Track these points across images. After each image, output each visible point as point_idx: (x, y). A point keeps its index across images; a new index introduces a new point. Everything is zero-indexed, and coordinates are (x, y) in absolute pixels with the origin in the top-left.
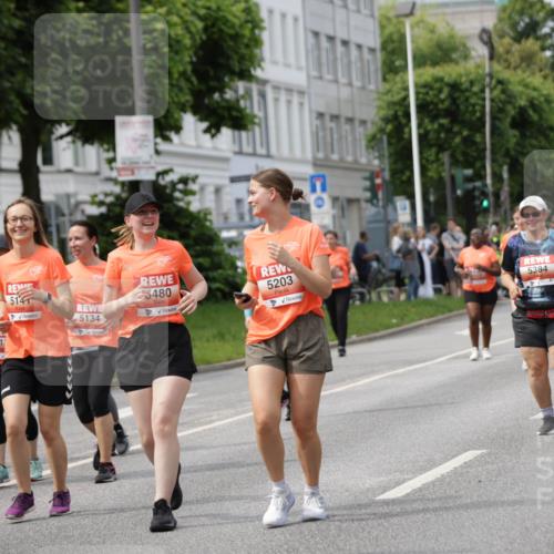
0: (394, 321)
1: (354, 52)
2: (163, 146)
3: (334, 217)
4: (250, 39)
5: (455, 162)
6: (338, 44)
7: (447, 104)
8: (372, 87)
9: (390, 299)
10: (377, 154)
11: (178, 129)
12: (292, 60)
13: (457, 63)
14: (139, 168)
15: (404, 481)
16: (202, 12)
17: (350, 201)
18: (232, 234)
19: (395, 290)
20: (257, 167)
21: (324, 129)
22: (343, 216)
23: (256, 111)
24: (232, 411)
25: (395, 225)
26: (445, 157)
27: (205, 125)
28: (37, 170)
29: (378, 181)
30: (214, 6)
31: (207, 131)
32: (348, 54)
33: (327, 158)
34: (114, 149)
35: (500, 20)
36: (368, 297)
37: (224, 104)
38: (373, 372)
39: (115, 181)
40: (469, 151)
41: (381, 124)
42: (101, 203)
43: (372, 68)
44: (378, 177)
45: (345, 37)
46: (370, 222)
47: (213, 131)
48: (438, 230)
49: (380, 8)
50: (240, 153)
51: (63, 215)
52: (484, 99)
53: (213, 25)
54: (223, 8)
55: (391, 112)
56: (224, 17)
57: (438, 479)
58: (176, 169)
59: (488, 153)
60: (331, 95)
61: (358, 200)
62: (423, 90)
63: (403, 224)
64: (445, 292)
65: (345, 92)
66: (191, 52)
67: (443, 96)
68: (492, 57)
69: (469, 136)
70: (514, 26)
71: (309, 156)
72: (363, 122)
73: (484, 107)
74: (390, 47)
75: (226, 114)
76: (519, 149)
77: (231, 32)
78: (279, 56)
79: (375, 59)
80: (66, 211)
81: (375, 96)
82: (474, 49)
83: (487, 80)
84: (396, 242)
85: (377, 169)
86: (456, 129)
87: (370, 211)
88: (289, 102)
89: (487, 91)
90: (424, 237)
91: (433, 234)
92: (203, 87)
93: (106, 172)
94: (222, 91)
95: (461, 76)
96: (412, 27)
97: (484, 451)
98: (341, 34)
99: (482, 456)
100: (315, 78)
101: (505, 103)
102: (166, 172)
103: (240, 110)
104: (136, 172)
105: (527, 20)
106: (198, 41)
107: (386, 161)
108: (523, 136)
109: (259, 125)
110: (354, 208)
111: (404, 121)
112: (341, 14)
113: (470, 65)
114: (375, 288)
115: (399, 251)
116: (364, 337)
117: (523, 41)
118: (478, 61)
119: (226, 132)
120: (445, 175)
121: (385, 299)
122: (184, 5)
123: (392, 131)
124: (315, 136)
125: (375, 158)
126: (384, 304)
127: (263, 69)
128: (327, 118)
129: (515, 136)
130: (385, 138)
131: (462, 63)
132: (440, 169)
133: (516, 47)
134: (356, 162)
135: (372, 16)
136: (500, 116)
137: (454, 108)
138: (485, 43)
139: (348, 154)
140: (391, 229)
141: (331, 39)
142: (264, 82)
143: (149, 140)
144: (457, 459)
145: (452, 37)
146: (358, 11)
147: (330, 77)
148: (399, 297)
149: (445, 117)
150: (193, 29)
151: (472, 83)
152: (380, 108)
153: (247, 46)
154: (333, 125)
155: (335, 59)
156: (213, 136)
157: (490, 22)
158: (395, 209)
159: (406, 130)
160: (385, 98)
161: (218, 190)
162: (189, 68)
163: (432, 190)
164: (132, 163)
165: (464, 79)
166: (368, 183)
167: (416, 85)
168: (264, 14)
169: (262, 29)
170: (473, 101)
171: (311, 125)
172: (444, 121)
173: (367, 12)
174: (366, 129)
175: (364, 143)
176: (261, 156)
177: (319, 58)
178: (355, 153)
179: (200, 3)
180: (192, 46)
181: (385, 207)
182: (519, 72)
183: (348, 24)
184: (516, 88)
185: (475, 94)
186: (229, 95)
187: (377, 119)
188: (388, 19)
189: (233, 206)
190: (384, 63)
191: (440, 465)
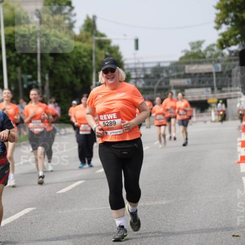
5: (23, 72)
57: (12, 222)
59: (39, 68)
76: (53, 66)
97: (35, 208)
99: (33, 210)
108: (55, 60)
120: (19, 78)
129: (51, 60)
191: (14, 215)
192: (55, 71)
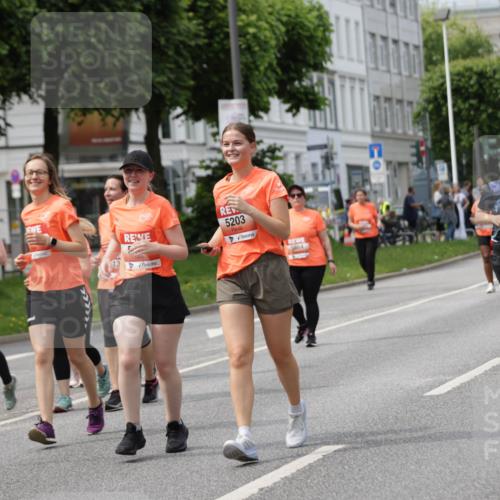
0: (436, 257)
1: (403, 49)
2: (255, 122)
3: (388, 177)
4: (322, 39)
6: (390, 42)
7: (475, 88)
8: (417, 75)
9: (432, 240)
10: (421, 127)
11: (266, 110)
12: (354, 55)
13: (483, 57)
15: (446, 381)
16: (285, 19)
17: (401, 164)
18: (309, 190)
20: (328, 139)
21: (380, 108)
22: (395, 176)
23: (327, 95)
25: (436, 182)
26: (475, 130)
27: (287, 106)
28: (159, 142)
29: (422, 148)
30: (293, 15)
31: (289, 110)
32: (398, 50)
33: (382, 131)
34: (217, 126)
36: (415, 239)
37: (302, 90)
38: (420, 297)
40: (493, 125)
41: (424, 104)
42: (207, 167)
43: (417, 61)
44: (422, 145)
45: (396, 37)
46: (416, 180)
47: (294, 111)
49: (423, 15)
50: (314, 127)
51: (179, 176)
53: (293, 29)
54: (301, 15)
55: (432, 95)
56: (301, 22)
58: (265, 141)
60: (386, 81)
61: (406, 164)
62: (457, 78)
63: (442, 182)
65: (396, 80)
66: (276, 51)
67: (472, 82)
69: (493, 113)
71: (368, 129)
72: (410, 103)
74: (430, 44)
75: (303, 97)
77: (307, 34)
78: (344, 52)
79: (419, 54)
80: (181, 173)
81: (420, 82)
82: (495, 45)
84: (437, 196)
85: (421, 139)
86: (482, 107)
87: (416, 171)
88: (352, 88)
90: (459, 192)
92: (285, 78)
93: (211, 143)
94: (300, 80)
95: (486, 66)
96: (447, 28)
98: (392, 35)
100: (373, 69)
103: (314, 94)
106: (282, 42)
107: (429, 133)
109: (330, 106)
110: (404, 170)
111: (442, 102)
112: (392, 19)
113: (493, 58)
114: (421, 232)
116: (413, 270)
119: (304, 111)
121: (429, 240)
122: (271, 14)
123: (432, 110)
124: (373, 114)
125: (420, 130)
126: (428, 244)
127: (331, 62)
128: (382, 100)
130: (427, 115)
131: (486, 57)
132: (471, 139)
135: (417, 20)
137: (481, 91)
139: (398, 127)
140: (433, 186)
141: (384, 38)
142: (333, 73)
143: (244, 118)
144: (487, 364)
145: (479, 36)
146: (406, 17)
147: (384, 68)
148: (440, 238)
149: (474, 98)
150: (277, 32)
151: (495, 72)
152: (423, 92)
153: (320, 45)
154: (387, 105)
155: (388, 55)
156: (294, 115)
158: (436, 170)
159: (444, 109)
160: (427, 84)
161: (298, 157)
162: (275, 62)
163: (464, 155)
165: (488, 69)
166: (414, 150)
167: (451, 74)
168: (332, 20)
169: (331, 31)
171: (370, 105)
172: (473, 102)
173: (412, 17)
174: (412, 108)
175: (411, 120)
176: (331, 130)
177: (375, 53)
178: (404, 127)
179: (282, 12)
180: (277, 45)
181: (428, 168)
183: (398, 27)
186: (306, 83)
187: (421, 101)
188: (428, 23)
189: (309, 168)
190: (426, 57)
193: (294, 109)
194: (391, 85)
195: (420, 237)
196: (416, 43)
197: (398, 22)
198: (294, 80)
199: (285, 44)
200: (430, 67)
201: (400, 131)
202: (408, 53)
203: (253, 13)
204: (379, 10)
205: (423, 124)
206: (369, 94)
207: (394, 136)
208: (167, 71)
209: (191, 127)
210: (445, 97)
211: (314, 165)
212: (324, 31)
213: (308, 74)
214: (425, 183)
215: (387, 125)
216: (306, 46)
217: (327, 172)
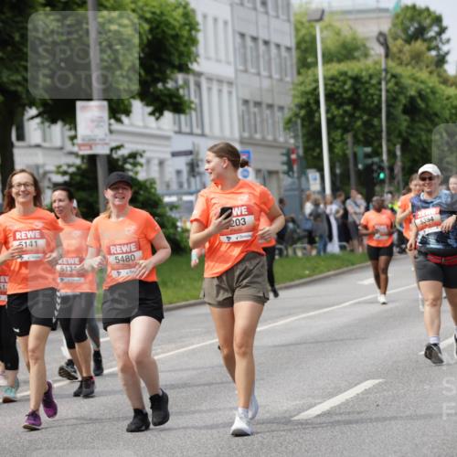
0: (307, 272)
1: (274, 50)
2: (116, 126)
4: (188, 39)
5: (357, 142)
6: (261, 43)
7: (350, 93)
8: (288, 79)
9: (304, 254)
10: (292, 134)
11: (128, 112)
12: (222, 56)
13: (358, 60)
14: (96, 144)
15: (315, 405)
16: (148, 15)
17: (271, 173)
18: (173, 199)
19: (308, 246)
20: (194, 144)
21: (249, 112)
23: (193, 98)
24: (173, 346)
25: (308, 193)
26: (349, 137)
27: (150, 109)
28: (12, 145)
29: (294, 156)
30: (158, 12)
31: (152, 114)
32: (269, 51)
33: (251, 137)
34: (75, 129)
35: (394, 25)
36: (285, 252)
37: (166, 92)
38: (290, 315)
39: (76, 155)
40: (368, 132)
41: (296, 109)
42: (65, 173)
43: (289, 63)
44: (293, 153)
45: (267, 38)
46: (286, 190)
47: (157, 114)
48: (343, 198)
49: (295, 14)
50: (179, 132)
52: (380, 90)
53: (157, 27)
54: (166, 13)
55: (304, 100)
56: (167, 21)
57: (343, 404)
58: (126, 145)
59: (384, 134)
60: (254, 85)
61: (276, 172)
62: (331, 82)
63: (314, 192)
64: (348, 249)
65: (266, 83)
66: (139, 50)
67: (346, 87)
68: (387, 56)
69: (368, 120)
70: (405, 30)
71: (237, 135)
72: (281, 108)
73: (381, 96)
74: (303, 46)
75: (168, 100)
76: (409, 131)
77: (172, 32)
78: (212, 54)
79: (291, 57)
81: (291, 86)
82: (373, 49)
83: (384, 74)
84: (309, 207)
85: (293, 147)
86: (357, 114)
87: (287, 181)
88: (220, 91)
89: (383, 83)
90: (331, 203)
91: (339, 201)
92: (149, 78)
93: (69, 147)
94: (164, 81)
95: (361, 70)
96: (322, 31)
97: (381, 380)
98: (263, 35)
99: (379, 384)
100: (242, 71)
101: (397, 93)
102: (118, 148)
103: (180, 97)
104: (93, 147)
105: (416, 25)
106: (145, 41)
107: (300, 140)
108: (413, 120)
110: (274, 179)
111: (314, 107)
112: (263, 19)
113: (369, 62)
114: (291, 245)
115: (311, 215)
117: (413, 43)
118: (376, 58)
119: (168, 115)
120: (349, 152)
121: (299, 254)
122: (134, 10)
123: (304, 116)
124: (242, 118)
125: (291, 137)
126: (299, 259)
127: (198, 63)
128: (251, 104)
129: (406, 120)
130: (299, 121)
131: (363, 60)
132: (345, 147)
133: (407, 47)
134: (275, 140)
135: (289, 21)
136: (393, 104)
137: (355, 97)
138: (382, 44)
139: (268, 133)
140: (304, 196)
141: (255, 39)
142: (199, 74)
143: (104, 121)
144: (359, 386)
145: (354, 39)
146: (277, 17)
147: (253, 71)
148: (310, 252)
149: (348, 104)
150: (141, 30)
151: (371, 77)
152: (294, 96)
153: (186, 45)
154: (256, 110)
155: (258, 57)
156: (157, 119)
157: (386, 26)
158: (307, 179)
159: (317, 115)
160: (299, 88)
161: (161, 163)
163: (338, 164)
164: (90, 140)
165: (364, 74)
166: (285, 158)
167: (325, 78)
168: (199, 18)
169: (198, 31)
170: (371, 91)
171: (238, 110)
172: (348, 108)
173: (285, 17)
174: (283, 114)
175: (281, 125)
176: (197, 135)
177: (245, 54)
178: (274, 135)
179: (146, 9)
180: (140, 44)
181: (299, 178)
182: (409, 68)
183: (268, 27)
184: (407, 81)
185: (373, 85)
186: (170, 85)
187: (292, 106)
188: (302, 23)
189: (174, 176)
190: (299, 59)
191: (345, 391)
192: (413, 140)
193: (158, 112)
194: (261, 89)
195: (290, 251)
196: (289, 45)
197: (268, 22)
198: (157, 80)
199: (150, 44)
200: (302, 71)
201: (270, 138)
202: (279, 55)
203: (114, 9)
204: (249, 8)
205: (294, 132)
206: (238, 98)
207: (263, 143)
208: (21, 69)
209: (47, 130)
210: (317, 102)
211: (179, 172)
212: (190, 30)
213: (173, 76)
214: (297, 193)
215: (256, 132)
216: (171, 45)
217: (192, 180)
